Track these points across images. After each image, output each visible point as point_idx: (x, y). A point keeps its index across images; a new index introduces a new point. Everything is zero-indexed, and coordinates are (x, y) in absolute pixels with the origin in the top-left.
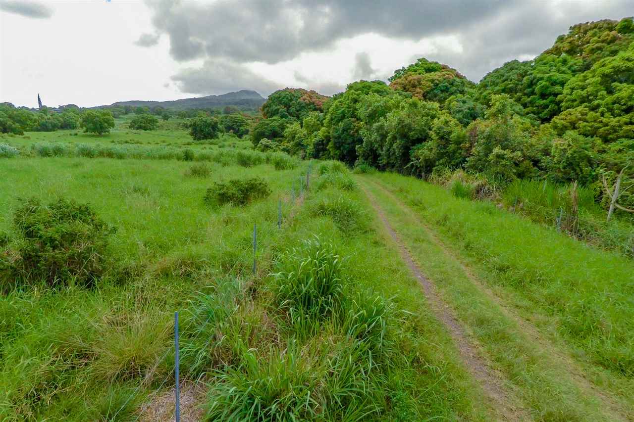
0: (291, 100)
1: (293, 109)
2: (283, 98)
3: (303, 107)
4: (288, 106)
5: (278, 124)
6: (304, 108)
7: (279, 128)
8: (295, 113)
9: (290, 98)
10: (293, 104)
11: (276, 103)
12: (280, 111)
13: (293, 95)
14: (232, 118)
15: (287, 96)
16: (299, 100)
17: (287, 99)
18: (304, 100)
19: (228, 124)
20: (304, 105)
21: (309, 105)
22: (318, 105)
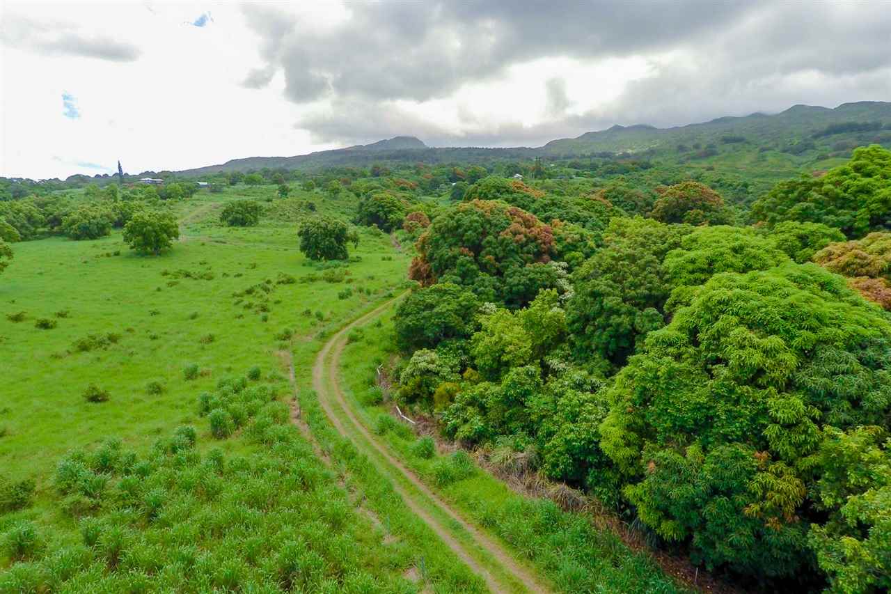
0: (485, 234)
1: (488, 258)
2: (466, 231)
3: (513, 250)
4: (476, 249)
5: (454, 306)
6: (513, 254)
7: (459, 315)
8: (493, 265)
9: (481, 230)
10: (488, 242)
11: (451, 240)
12: (458, 261)
13: (489, 222)
14: (376, 199)
15: (476, 224)
16: (502, 235)
17: (475, 230)
18: (515, 234)
19: (371, 209)
20: (513, 246)
21: (526, 244)
22: (544, 243)
